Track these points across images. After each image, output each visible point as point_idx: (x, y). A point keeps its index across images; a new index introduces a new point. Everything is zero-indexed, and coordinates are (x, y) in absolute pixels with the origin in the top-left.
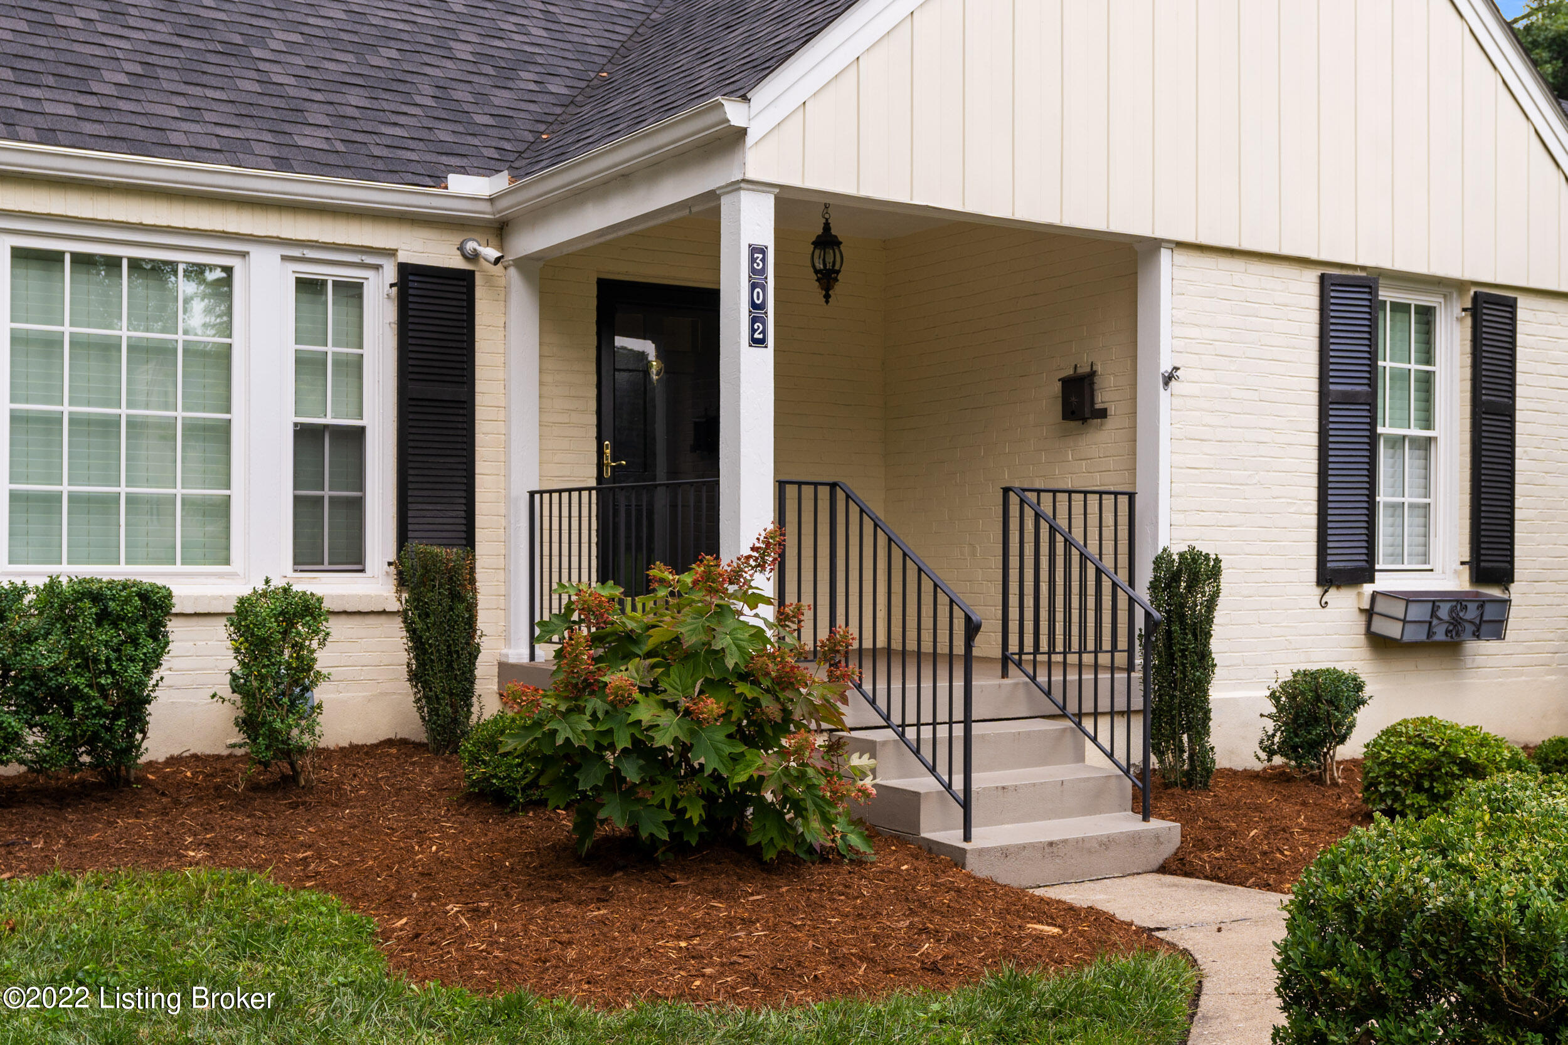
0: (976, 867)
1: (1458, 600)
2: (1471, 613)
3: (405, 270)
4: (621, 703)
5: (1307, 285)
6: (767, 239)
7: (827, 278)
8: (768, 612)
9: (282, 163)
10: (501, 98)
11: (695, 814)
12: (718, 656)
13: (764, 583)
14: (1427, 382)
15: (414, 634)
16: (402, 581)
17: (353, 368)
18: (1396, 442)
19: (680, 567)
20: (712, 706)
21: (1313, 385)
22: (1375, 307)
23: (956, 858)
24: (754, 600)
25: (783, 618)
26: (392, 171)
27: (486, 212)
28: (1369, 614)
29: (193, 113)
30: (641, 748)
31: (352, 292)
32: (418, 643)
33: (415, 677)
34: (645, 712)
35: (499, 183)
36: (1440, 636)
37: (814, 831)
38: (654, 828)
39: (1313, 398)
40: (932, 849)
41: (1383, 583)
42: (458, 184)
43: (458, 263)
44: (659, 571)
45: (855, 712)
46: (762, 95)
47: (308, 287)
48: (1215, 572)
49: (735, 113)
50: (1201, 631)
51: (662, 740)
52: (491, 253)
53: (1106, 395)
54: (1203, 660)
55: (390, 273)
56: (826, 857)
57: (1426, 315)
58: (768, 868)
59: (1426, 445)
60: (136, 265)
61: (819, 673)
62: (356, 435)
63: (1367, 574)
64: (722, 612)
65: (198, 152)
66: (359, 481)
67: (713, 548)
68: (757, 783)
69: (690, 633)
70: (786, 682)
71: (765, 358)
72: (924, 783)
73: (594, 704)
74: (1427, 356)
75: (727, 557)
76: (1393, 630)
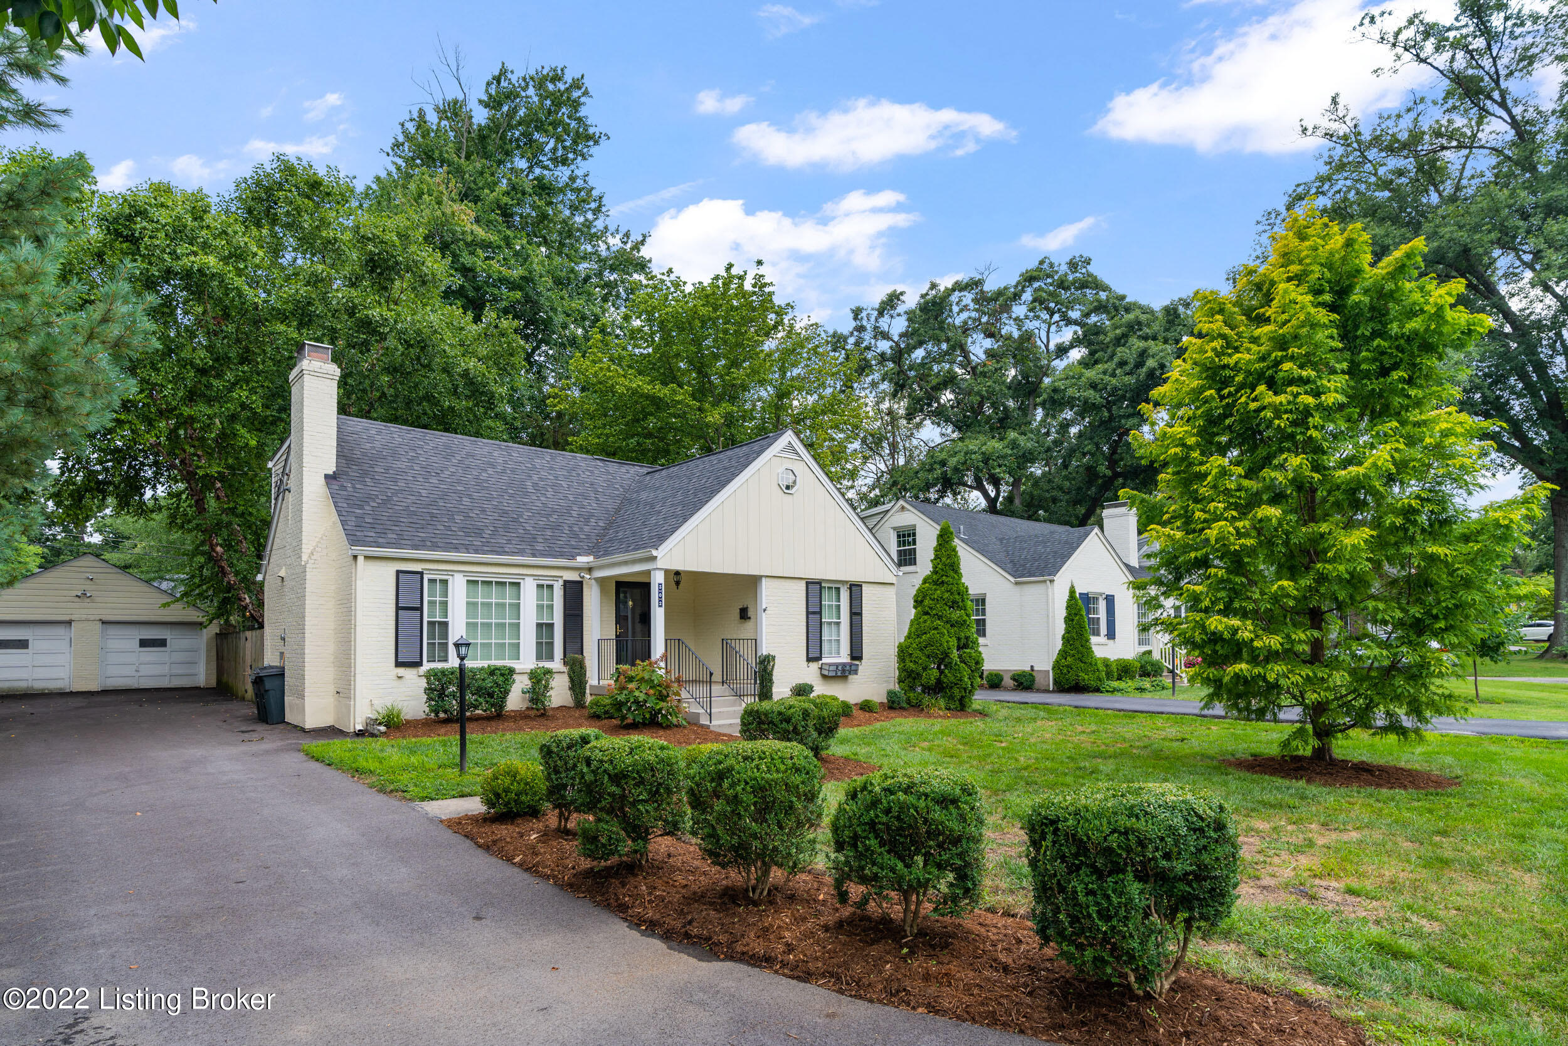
0: (712, 728)
1: (844, 665)
2: (848, 668)
3: (566, 582)
4: (632, 691)
5: (803, 584)
6: (662, 582)
7: (678, 583)
8: (664, 671)
9: (534, 555)
10: (586, 529)
11: (648, 716)
12: (653, 681)
13: (662, 664)
14: (838, 607)
15: (570, 677)
16: (565, 663)
17: (551, 607)
18: (830, 623)
19: (643, 661)
20: (652, 692)
21: (805, 610)
22: (821, 588)
23: (708, 727)
24: (660, 668)
25: (667, 672)
26: (561, 555)
27: (587, 566)
28: (821, 669)
29: (509, 541)
30: (636, 702)
31: (551, 587)
32: (572, 680)
33: (570, 689)
34: (637, 693)
35: (591, 559)
36: (839, 674)
37: (674, 720)
38: (639, 719)
39: (804, 613)
40: (702, 726)
41: (824, 660)
42: (580, 559)
43: (579, 579)
44: (638, 662)
45: (684, 694)
46: (660, 548)
47: (540, 586)
48: (774, 658)
49: (654, 553)
50: (770, 674)
51: (641, 699)
52: (588, 576)
53: (750, 614)
54: (771, 681)
55: (561, 582)
56: (678, 726)
57: (838, 589)
58: (663, 728)
59: (838, 624)
60: (497, 583)
61: (676, 685)
62: (552, 625)
63: (820, 658)
64: (654, 671)
65: (513, 553)
66: (552, 637)
67: (649, 657)
68: (661, 709)
69: (646, 676)
70: (668, 687)
71: (662, 609)
72: (701, 711)
73: (625, 692)
74: (838, 600)
75: (653, 658)
76: (826, 673)
